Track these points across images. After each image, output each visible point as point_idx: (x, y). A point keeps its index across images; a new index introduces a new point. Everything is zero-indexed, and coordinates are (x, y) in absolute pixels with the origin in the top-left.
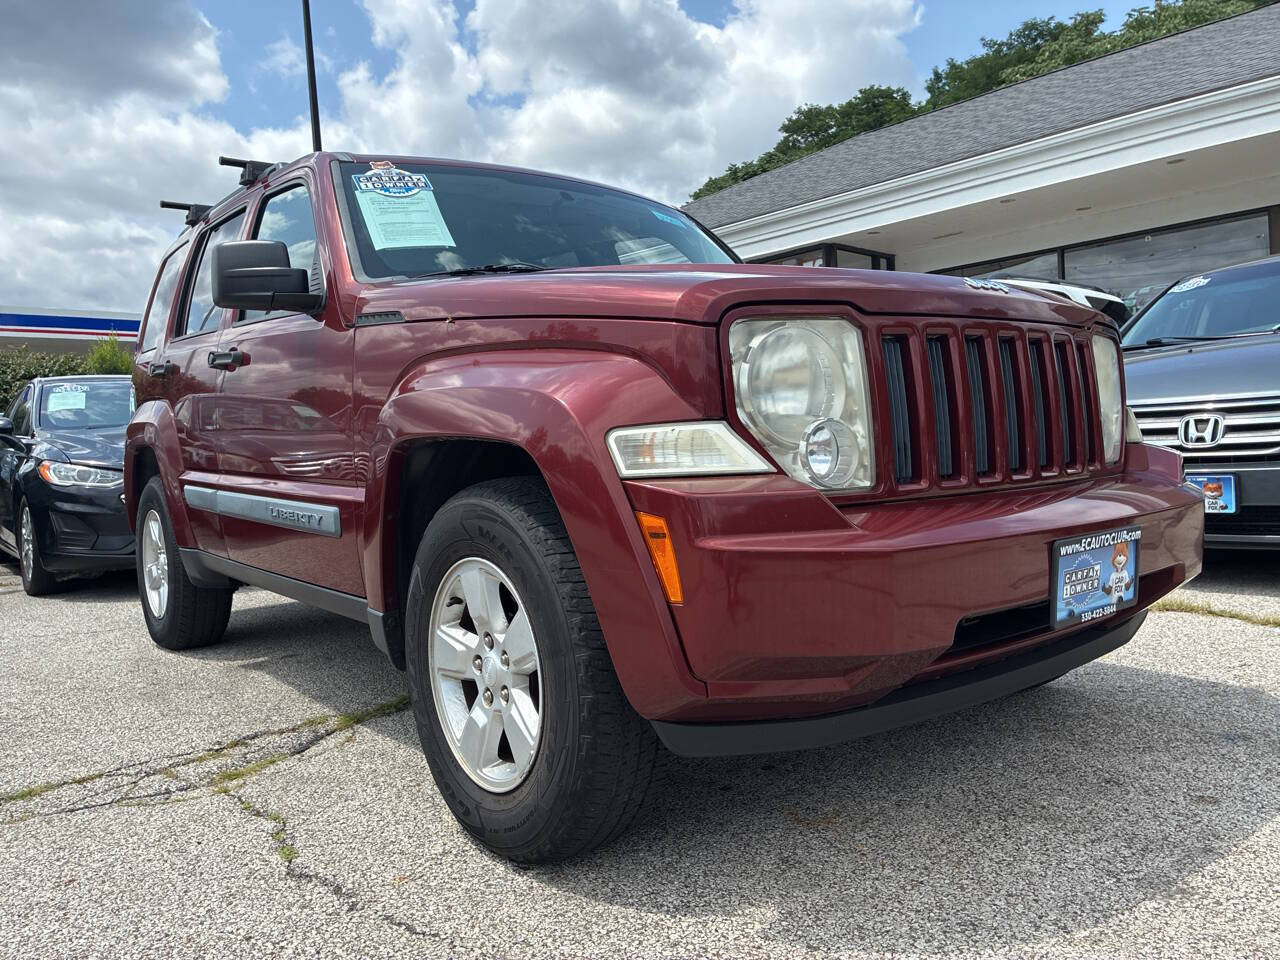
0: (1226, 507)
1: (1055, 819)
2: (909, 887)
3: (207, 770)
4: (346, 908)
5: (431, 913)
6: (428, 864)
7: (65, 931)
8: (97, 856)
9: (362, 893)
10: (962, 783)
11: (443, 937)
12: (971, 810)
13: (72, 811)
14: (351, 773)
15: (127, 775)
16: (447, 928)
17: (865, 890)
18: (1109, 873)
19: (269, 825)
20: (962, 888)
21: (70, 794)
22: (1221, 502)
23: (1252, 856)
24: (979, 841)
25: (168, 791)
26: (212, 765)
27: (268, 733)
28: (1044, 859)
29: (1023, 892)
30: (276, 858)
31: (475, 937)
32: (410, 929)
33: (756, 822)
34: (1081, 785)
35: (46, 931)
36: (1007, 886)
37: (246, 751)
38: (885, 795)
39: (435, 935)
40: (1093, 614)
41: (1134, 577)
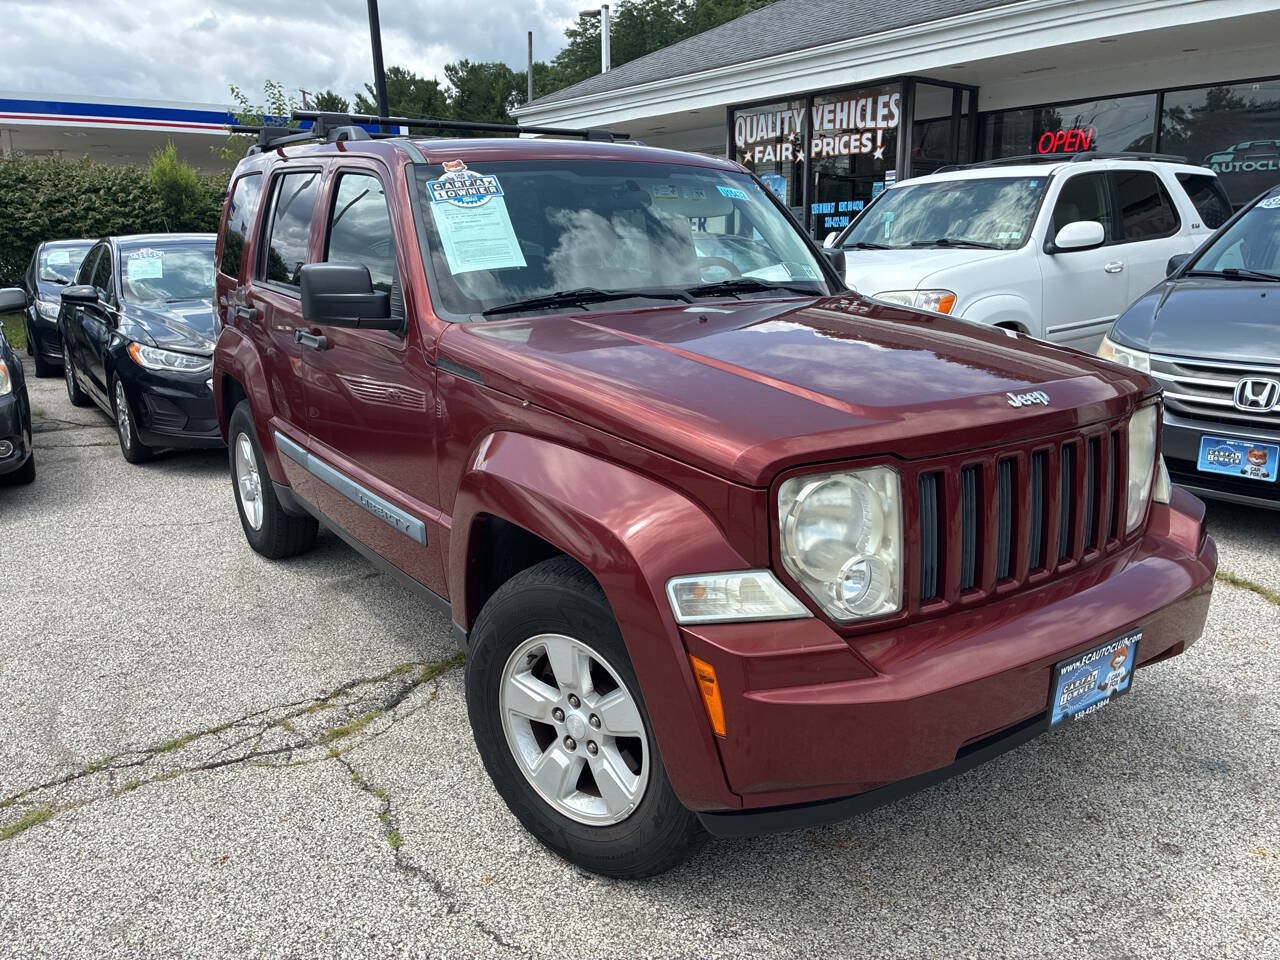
0: (1268, 476)
1: (1036, 861)
2: (900, 932)
3: (318, 723)
4: (445, 910)
5: (513, 921)
6: (508, 864)
7: (228, 916)
8: (242, 829)
9: (458, 894)
10: (961, 807)
11: (524, 951)
12: (964, 843)
13: (212, 766)
14: (438, 744)
15: (252, 725)
16: (527, 941)
17: (864, 931)
18: (1070, 932)
19: (377, 803)
20: (944, 938)
21: (208, 747)
22: (1263, 470)
23: (1195, 923)
24: (966, 881)
25: (288, 748)
26: (322, 716)
27: (363, 681)
28: (1017, 910)
29: (994, 947)
30: (386, 845)
31: (548, 953)
32: (497, 938)
33: (780, 839)
34: (1065, 819)
35: (214, 916)
36: (981, 939)
37: (348, 702)
38: (893, 816)
39: (518, 948)
40: (1086, 711)
41: (1130, 670)
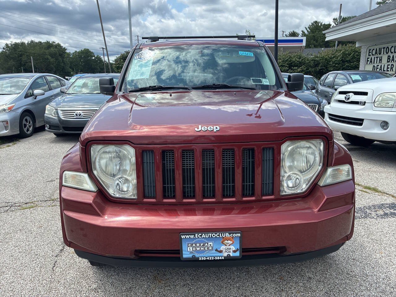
5: (62, 264)
9: (63, 253)
11: (54, 272)
16: (58, 270)
31: (57, 275)
32: (54, 266)
40: (207, 258)
41: (239, 249)
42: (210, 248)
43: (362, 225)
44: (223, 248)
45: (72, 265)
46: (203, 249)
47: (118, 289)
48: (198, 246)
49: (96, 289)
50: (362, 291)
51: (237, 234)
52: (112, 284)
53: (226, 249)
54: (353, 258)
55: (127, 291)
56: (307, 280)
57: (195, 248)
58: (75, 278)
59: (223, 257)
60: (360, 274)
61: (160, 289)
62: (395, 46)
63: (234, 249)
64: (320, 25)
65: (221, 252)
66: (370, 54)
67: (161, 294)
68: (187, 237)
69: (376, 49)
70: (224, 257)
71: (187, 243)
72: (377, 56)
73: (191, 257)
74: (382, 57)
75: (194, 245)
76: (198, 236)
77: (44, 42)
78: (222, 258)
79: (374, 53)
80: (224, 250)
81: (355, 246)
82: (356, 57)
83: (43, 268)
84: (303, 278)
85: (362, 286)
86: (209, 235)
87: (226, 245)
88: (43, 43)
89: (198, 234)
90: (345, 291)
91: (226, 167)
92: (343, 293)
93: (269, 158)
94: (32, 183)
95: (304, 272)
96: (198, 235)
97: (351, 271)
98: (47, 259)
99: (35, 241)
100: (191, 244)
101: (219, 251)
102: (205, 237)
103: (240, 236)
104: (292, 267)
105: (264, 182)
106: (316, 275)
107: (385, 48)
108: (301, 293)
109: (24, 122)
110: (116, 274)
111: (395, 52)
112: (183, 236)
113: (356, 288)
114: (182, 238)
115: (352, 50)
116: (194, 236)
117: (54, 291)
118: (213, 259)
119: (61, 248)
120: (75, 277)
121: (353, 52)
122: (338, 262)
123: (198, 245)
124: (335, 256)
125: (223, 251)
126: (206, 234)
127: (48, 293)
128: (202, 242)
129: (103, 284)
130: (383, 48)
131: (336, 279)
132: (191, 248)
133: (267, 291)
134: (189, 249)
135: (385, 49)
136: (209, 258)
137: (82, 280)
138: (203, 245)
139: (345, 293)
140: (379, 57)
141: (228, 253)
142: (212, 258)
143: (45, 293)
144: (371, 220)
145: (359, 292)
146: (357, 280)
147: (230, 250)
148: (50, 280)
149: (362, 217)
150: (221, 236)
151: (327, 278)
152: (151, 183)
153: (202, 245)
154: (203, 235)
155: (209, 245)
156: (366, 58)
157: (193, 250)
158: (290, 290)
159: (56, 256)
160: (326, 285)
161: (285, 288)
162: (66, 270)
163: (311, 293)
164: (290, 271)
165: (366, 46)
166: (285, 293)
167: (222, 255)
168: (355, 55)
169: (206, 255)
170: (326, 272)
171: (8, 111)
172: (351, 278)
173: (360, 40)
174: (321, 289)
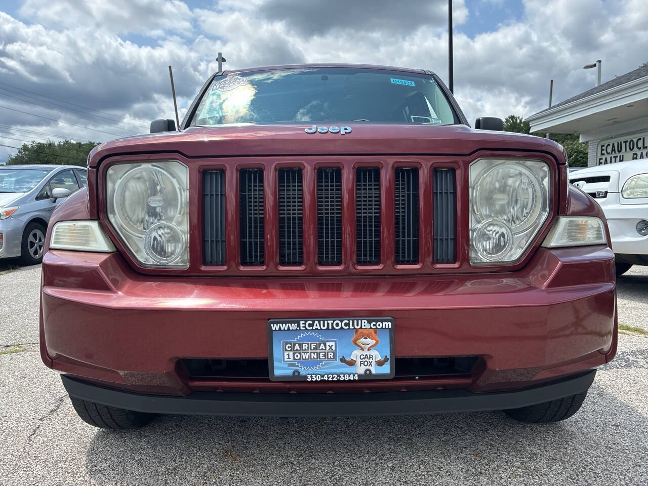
40: (323, 376)
41: (388, 357)
42: (331, 355)
43: (623, 376)
44: (356, 354)
45: (68, 433)
46: (316, 357)
47: (149, 470)
48: (305, 350)
49: (105, 470)
50: (642, 475)
51: (384, 323)
52: (140, 463)
53: (362, 357)
54: (613, 423)
55: (167, 474)
56: (530, 458)
57: (300, 353)
58: (68, 453)
59: (356, 375)
60: (633, 448)
61: (234, 470)
62: (644, 138)
63: (379, 358)
64: (518, 121)
65: (352, 363)
66: (604, 152)
67: (235, 478)
68: (282, 329)
69: (613, 144)
70: (359, 376)
71: (283, 343)
72: (616, 155)
73: (291, 374)
74: (623, 156)
75: (297, 347)
76: (305, 327)
77: (85, 143)
78: (354, 376)
79: (609, 150)
80: (359, 361)
81: (615, 407)
82: (580, 161)
83: (12, 436)
84: (521, 454)
85: (640, 466)
86: (328, 324)
87: (362, 349)
88: (84, 145)
89: (306, 322)
90: (607, 474)
91: (363, 215)
92: (603, 478)
93: (447, 190)
94: (25, 319)
95: (523, 445)
96: (305, 324)
97: (614, 444)
98: (22, 423)
99: (8, 397)
100: (291, 344)
101: (348, 361)
102: (319, 328)
103: (390, 327)
104: (497, 437)
105: (437, 236)
106: (546, 450)
107: (627, 141)
108: (518, 478)
109: (31, 238)
110: (149, 447)
111: (645, 147)
112: (275, 325)
113: (628, 470)
114: (274, 329)
115: (572, 149)
116: (296, 324)
117: (22, 472)
118: (335, 379)
119: (53, 407)
120: (70, 451)
121: (575, 152)
122: (586, 431)
123: (305, 347)
124: (580, 421)
125: (356, 361)
126: (322, 322)
127: (11, 475)
128: (314, 340)
129: (120, 462)
130: (624, 142)
131: (586, 456)
132: (291, 354)
133: (449, 475)
134: (286, 357)
135: (628, 144)
136: (328, 378)
137: (82, 456)
138: (315, 348)
139: (607, 477)
140: (619, 157)
141: (368, 367)
142: (333, 378)
143: (3, 475)
144: (638, 370)
145: (636, 475)
146: (629, 458)
147: (371, 360)
148: (19, 454)
149: (621, 366)
150: (351, 327)
151: (568, 455)
152: (217, 237)
153: (313, 346)
154: (316, 322)
155: (328, 348)
156: (597, 160)
157: (294, 358)
158: (496, 472)
159: (41, 419)
160: (567, 465)
161: (485, 470)
162: (54, 440)
163: (539, 478)
164: (493, 443)
165: (596, 141)
166: (487, 478)
167: (354, 372)
168: (579, 157)
169: (322, 371)
170: (566, 445)
171: (5, 218)
172: (616, 454)
173: (586, 132)
174: (559, 472)
